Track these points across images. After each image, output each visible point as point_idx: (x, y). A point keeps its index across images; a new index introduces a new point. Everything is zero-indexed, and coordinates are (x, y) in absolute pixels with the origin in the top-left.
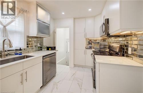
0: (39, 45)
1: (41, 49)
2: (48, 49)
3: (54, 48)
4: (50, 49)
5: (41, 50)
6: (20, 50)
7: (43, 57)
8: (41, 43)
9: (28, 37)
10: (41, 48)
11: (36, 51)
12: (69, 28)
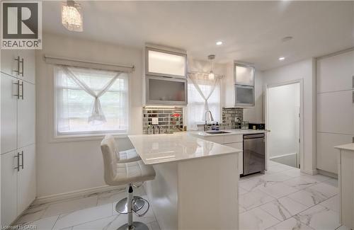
0: (236, 120)
1: (239, 126)
2: (251, 126)
3: (262, 126)
4: (254, 127)
5: (240, 128)
6: (217, 125)
7: (244, 135)
8: (240, 117)
9: (224, 109)
10: (240, 124)
11: (232, 128)
12: (298, 84)
